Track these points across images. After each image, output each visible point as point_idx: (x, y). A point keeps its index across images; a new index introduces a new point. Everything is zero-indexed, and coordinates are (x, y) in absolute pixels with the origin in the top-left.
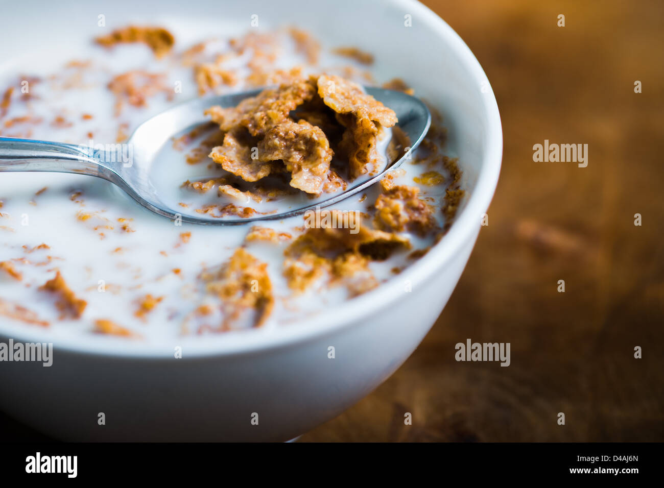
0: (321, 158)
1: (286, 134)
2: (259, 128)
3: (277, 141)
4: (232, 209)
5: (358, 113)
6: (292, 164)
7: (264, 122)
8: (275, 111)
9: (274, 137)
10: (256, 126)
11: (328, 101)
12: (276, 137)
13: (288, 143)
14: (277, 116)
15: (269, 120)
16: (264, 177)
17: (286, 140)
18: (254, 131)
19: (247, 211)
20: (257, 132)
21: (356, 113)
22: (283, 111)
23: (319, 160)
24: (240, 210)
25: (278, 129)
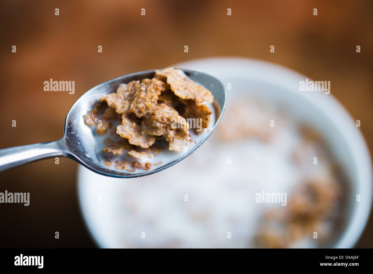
0: (187, 135)
1: (162, 119)
2: (142, 113)
3: (158, 124)
4: (139, 166)
5: (196, 100)
6: (169, 138)
7: (144, 110)
8: (150, 103)
9: (156, 122)
10: (140, 112)
11: (177, 93)
12: (157, 122)
13: (164, 125)
14: (151, 106)
15: (147, 108)
16: (153, 144)
17: (163, 124)
18: (139, 115)
19: (147, 166)
20: (141, 115)
21: (195, 100)
22: (154, 102)
23: (186, 136)
24: (143, 165)
25: (157, 116)
